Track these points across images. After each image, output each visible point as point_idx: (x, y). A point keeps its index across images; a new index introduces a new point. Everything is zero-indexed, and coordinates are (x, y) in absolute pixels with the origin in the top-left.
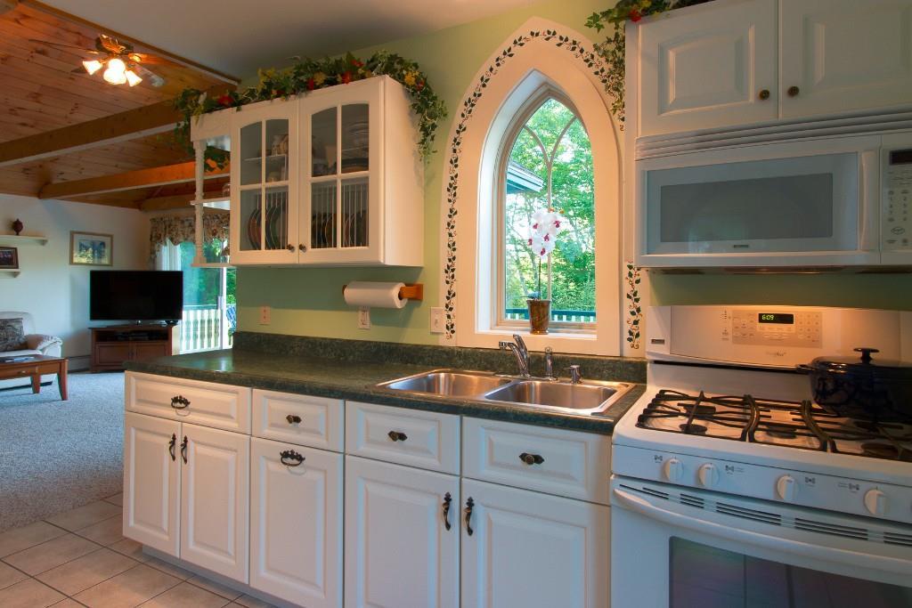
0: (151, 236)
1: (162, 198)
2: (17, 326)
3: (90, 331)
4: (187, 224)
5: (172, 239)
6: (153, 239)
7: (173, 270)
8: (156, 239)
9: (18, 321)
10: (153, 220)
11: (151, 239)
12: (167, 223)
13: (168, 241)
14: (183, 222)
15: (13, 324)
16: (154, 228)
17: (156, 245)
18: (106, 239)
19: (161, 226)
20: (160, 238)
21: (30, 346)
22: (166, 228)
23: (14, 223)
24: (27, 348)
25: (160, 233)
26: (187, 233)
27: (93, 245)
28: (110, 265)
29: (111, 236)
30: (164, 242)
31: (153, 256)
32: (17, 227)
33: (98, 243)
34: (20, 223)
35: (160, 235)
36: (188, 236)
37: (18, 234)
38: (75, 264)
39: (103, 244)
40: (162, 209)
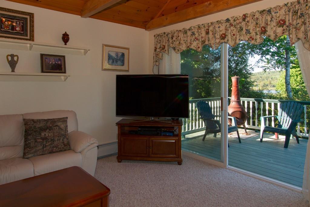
0: (156, 48)
1: (164, 17)
2: (62, 126)
4: (189, 33)
5: (174, 49)
6: (158, 50)
8: (160, 51)
9: (64, 120)
10: (157, 36)
11: (155, 50)
12: (170, 36)
13: (171, 50)
14: (185, 32)
15: (59, 124)
16: (159, 41)
17: (161, 54)
18: (125, 52)
19: (165, 39)
20: (164, 48)
21: (72, 148)
22: (168, 40)
23: (64, 35)
24: (70, 149)
25: (164, 44)
26: (189, 41)
27: (117, 56)
28: (128, 71)
29: (128, 49)
30: (167, 52)
31: (157, 63)
32: (66, 38)
33: (120, 54)
34: (68, 35)
35: (164, 46)
36: (191, 44)
37: (66, 44)
38: (106, 70)
39: (123, 55)
40: (165, 26)
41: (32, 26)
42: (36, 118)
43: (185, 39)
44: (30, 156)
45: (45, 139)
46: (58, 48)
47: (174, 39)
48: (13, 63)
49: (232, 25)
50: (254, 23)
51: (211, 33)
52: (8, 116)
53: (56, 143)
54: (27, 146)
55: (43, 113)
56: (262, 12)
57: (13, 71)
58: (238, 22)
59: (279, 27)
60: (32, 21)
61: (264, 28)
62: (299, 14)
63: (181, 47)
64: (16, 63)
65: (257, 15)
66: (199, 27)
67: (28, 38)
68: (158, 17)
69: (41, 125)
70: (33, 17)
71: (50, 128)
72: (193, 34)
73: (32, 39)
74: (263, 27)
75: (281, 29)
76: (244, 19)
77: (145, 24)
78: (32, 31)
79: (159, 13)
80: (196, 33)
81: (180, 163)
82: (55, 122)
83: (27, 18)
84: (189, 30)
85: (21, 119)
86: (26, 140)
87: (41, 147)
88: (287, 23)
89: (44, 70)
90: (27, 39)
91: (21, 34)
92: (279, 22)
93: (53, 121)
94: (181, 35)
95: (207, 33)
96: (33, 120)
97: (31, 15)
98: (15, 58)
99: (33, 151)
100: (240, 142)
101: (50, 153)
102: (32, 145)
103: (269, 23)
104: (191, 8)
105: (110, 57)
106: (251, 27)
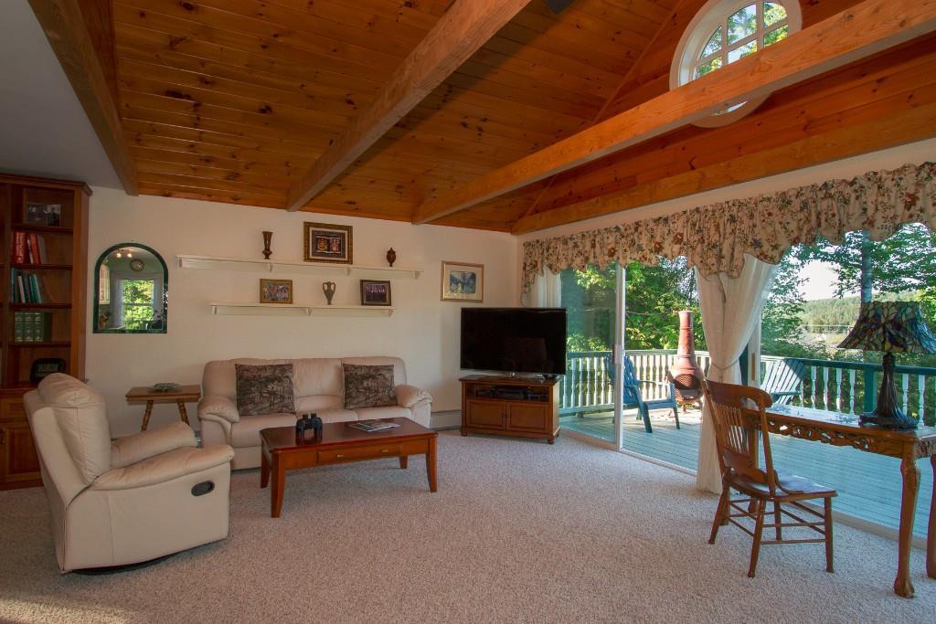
0: (525, 264)
1: (537, 216)
2: (388, 376)
3: (460, 383)
4: (571, 244)
5: (550, 267)
6: (528, 268)
7: (552, 306)
8: (530, 269)
9: (390, 368)
10: (527, 245)
11: (524, 268)
12: (545, 246)
13: (546, 269)
14: (565, 243)
15: (384, 372)
16: (529, 254)
17: (531, 275)
18: (477, 271)
19: (538, 251)
20: (536, 266)
21: (399, 402)
22: (543, 253)
23: (389, 252)
24: (397, 405)
25: (536, 259)
26: (570, 257)
27: (464, 278)
28: (481, 301)
29: (482, 266)
30: (540, 271)
31: (527, 289)
32: (391, 257)
33: (469, 275)
34: (394, 253)
35: (536, 262)
36: (573, 260)
37: (391, 266)
38: (446, 300)
39: (473, 276)
40: (538, 230)
41: (350, 244)
42: (357, 363)
43: (565, 252)
44: (352, 407)
45: (368, 389)
46: (380, 272)
47: (551, 251)
48: (329, 293)
49: (623, 237)
50: (649, 235)
51: (597, 245)
52: (326, 360)
53: (380, 395)
54: (348, 396)
55: (364, 358)
56: (657, 221)
57: (329, 304)
58: (629, 232)
59: (676, 243)
60: (350, 236)
61: (659, 244)
62: (697, 228)
63: (559, 265)
64: (333, 292)
65: (652, 225)
66: (583, 236)
67: (346, 259)
68: (531, 215)
69: (363, 372)
70: (351, 232)
71: (373, 377)
72: (576, 245)
73: (350, 261)
74: (679, 234)
75: (678, 246)
76: (636, 229)
77: (510, 226)
78: (350, 251)
79: (531, 209)
80: (579, 244)
81: (550, 442)
82: (378, 370)
83: (344, 235)
84: (571, 239)
85: (339, 364)
86: (347, 388)
87: (364, 398)
88: (685, 240)
89: (365, 302)
90: (345, 262)
91: (338, 256)
92: (676, 236)
93: (377, 369)
94: (560, 247)
95: (593, 246)
96: (353, 366)
97: (349, 229)
98: (332, 287)
99: (355, 402)
100: (678, 427)
101: (374, 407)
102: (354, 395)
103: (666, 237)
104: (572, 206)
105: (453, 280)
106: (644, 241)
